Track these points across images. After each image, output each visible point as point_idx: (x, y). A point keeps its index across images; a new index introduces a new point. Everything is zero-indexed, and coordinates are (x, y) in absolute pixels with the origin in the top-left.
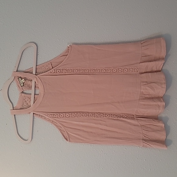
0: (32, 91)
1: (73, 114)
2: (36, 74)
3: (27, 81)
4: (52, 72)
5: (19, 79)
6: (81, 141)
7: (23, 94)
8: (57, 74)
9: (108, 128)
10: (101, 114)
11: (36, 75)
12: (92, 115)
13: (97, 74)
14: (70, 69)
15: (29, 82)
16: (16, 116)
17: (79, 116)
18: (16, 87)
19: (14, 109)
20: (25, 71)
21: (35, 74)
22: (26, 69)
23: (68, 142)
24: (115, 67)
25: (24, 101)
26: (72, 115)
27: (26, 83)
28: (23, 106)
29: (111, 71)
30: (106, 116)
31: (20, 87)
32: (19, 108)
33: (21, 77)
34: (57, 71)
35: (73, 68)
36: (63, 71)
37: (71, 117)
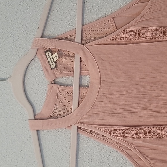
0: (74, 80)
2: (83, 42)
3: (64, 57)
4: (118, 37)
5: (47, 54)
7: (55, 86)
8: (128, 41)
11: (81, 44)
14: (157, 30)
15: (68, 61)
16: (42, 134)
18: (41, 71)
19: (36, 117)
20: (60, 37)
21: (80, 42)
22: (61, 33)
25: (58, 100)
26: (165, 133)
27: (61, 62)
28: (56, 111)
31: (49, 69)
32: (47, 116)
33: (50, 50)
34: (129, 34)
35: (163, 28)
36: (141, 34)
37: (163, 136)
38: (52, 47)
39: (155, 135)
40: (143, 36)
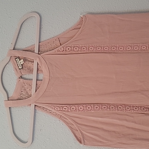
0: (33, 76)
1: (89, 106)
2: (39, 53)
3: (27, 62)
4: (60, 50)
5: (17, 60)
6: (100, 144)
7: (21, 80)
8: (67, 53)
9: (137, 126)
10: (127, 107)
11: (38, 54)
12: (114, 108)
13: (120, 52)
14: (84, 46)
15: (30, 64)
16: (12, 109)
17: (97, 109)
18: (13, 71)
19: (9, 99)
20: (25, 49)
21: (37, 53)
22: (26, 47)
23: (82, 145)
24: (144, 42)
25: (23, 89)
26: (87, 108)
27: (26, 65)
28: (21, 95)
29: (139, 48)
30: (134, 109)
31: (18, 69)
32: (16, 99)
33: (19, 58)
34: (67, 49)
35: (88, 45)
36: (75, 48)
37: (86, 110)
38: (20, 56)
39: (82, 109)
40: (76, 50)
